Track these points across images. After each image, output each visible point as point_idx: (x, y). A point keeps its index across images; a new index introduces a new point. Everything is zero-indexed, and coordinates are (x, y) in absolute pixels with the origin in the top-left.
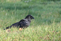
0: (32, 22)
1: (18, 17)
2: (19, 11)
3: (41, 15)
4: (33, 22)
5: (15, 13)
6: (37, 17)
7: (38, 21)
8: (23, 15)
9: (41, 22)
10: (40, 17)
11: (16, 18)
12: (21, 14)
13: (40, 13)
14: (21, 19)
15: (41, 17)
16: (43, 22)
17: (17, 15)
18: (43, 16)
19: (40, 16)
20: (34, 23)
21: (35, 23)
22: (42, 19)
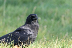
0: (41, 32)
1: (10, 22)
2: (13, 8)
3: (61, 17)
4: (44, 32)
5: (4, 12)
6: (53, 21)
7: (53, 30)
8: (20, 17)
9: (61, 33)
10: (59, 22)
11: (6, 23)
12: (17, 15)
13: (58, 14)
14: (16, 26)
15: (61, 22)
16: (65, 33)
17: (9, 18)
18: (65, 19)
19: (58, 19)
20: (45, 34)
21: (48, 35)
22: (62, 26)
